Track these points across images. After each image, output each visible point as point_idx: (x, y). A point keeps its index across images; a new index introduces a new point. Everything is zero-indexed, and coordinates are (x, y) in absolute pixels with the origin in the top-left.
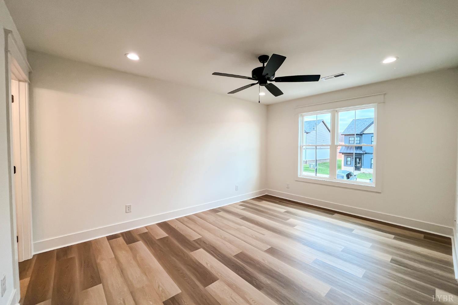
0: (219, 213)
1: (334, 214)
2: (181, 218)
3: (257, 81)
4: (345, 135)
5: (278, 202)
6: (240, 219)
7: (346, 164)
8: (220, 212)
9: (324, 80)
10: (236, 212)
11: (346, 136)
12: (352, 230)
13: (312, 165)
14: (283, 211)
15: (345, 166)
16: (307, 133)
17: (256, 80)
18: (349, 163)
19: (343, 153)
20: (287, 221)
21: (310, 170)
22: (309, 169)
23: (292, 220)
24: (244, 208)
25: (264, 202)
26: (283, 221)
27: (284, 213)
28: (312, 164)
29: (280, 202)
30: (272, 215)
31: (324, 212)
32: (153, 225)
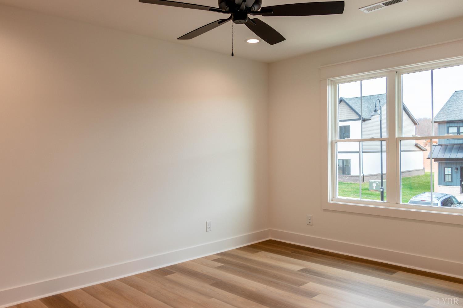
0: (169, 276)
1: (395, 273)
2: (93, 287)
3: (229, 15)
4: (440, 123)
5: (290, 252)
6: (211, 285)
7: (443, 181)
8: (173, 273)
9: (366, 12)
10: (205, 272)
11: (441, 125)
12: (425, 300)
13: (375, 185)
14: (297, 268)
15: (440, 184)
16: (365, 120)
17: (227, 12)
18: (448, 178)
19: (436, 160)
20: (301, 287)
21: (372, 194)
22: (368, 192)
23: (311, 285)
24: (222, 264)
25: (263, 253)
26: (295, 286)
27: (300, 273)
28: (375, 182)
29: (295, 252)
30: (275, 276)
31: (377, 269)
32: (35, 301)
